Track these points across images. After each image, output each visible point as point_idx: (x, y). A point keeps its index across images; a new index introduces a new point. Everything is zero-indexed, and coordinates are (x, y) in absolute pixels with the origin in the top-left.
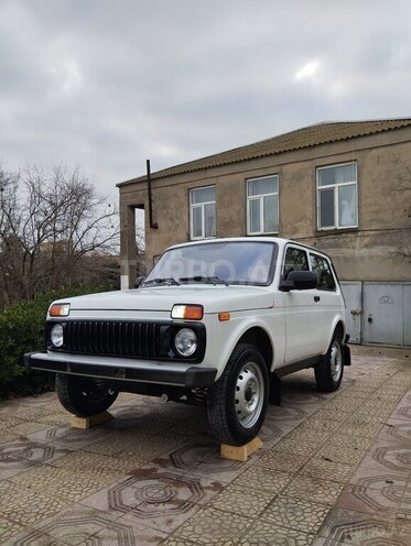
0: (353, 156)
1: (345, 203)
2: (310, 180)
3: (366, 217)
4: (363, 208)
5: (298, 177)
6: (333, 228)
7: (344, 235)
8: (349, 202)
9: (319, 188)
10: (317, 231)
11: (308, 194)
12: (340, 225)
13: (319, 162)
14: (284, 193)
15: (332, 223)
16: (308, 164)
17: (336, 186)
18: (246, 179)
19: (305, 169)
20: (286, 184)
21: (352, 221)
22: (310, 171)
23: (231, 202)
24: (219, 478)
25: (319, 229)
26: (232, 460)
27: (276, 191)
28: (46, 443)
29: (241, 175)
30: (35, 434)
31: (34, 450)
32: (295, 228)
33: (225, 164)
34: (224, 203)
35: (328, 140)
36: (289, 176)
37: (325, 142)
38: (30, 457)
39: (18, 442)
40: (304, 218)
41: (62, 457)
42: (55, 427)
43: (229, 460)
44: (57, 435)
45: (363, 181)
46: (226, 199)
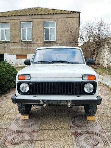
0: (55, 20)
1: (52, 33)
2: (42, 25)
3: (58, 38)
4: (57, 35)
5: (38, 24)
7: (52, 43)
9: (44, 28)
10: (44, 41)
11: (42, 29)
12: (51, 40)
13: (45, 20)
14: (34, 28)
15: (48, 39)
16: (41, 20)
17: (49, 28)
18: (21, 22)
19: (40, 21)
20: (34, 25)
21: (54, 39)
22: (42, 23)
23: (15, 29)
24: (97, 128)
25: (45, 41)
26: (91, 121)
27: (31, 27)
28: (22, 130)
29: (19, 20)
30: (10, 126)
31: (21, 135)
32: (38, 40)
33: (13, 16)
34: (13, 29)
35: (48, 13)
36: (35, 23)
37: (47, 14)
38: (25, 139)
39: (9, 133)
40: (40, 37)
41: (37, 134)
42: (14, 121)
43: (90, 121)
44: (21, 124)
45: (57, 28)
46: (14, 28)
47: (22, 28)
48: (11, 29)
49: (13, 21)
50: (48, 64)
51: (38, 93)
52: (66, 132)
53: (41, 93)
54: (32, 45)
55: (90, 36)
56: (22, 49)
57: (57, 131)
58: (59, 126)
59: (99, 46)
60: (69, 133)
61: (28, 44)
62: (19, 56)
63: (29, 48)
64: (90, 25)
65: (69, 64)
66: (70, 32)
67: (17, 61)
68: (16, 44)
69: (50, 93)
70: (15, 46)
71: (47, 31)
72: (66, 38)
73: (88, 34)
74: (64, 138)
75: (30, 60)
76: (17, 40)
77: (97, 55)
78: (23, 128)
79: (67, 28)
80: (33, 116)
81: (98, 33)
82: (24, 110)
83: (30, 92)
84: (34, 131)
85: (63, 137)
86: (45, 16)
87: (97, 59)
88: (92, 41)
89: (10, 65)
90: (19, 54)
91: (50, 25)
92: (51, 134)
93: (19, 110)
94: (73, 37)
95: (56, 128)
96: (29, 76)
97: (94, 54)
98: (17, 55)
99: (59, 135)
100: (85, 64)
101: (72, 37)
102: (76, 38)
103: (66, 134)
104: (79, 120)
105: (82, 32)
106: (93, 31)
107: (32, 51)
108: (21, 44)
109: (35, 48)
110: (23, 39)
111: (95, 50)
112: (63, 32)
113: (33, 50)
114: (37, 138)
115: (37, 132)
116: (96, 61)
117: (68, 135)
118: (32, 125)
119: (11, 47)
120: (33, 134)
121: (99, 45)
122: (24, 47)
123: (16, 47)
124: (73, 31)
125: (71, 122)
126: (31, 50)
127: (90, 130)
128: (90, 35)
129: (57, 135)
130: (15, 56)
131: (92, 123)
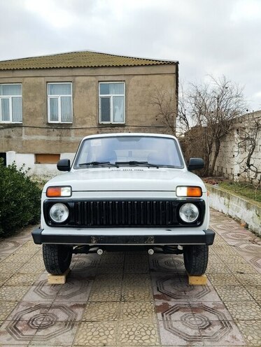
0: (123, 78)
1: (117, 107)
2: (94, 90)
3: (130, 118)
4: (128, 112)
5: (86, 87)
6: (109, 123)
7: (116, 128)
8: (120, 107)
9: (100, 95)
10: (99, 124)
11: (94, 98)
12: (114, 121)
13: (101, 78)
14: (76, 96)
15: (109, 120)
16: (93, 79)
17: (111, 96)
18: (47, 82)
19: (91, 82)
20: (77, 90)
21: (121, 119)
22: (95, 84)
23: (35, 98)
24: (210, 299)
25: (101, 123)
26: (198, 285)
27: (70, 94)
28: (51, 303)
29: (43, 78)
30: (26, 297)
31: (50, 311)
32: (85, 121)
33: (30, 69)
34: (29, 97)
35: (107, 64)
36: (80, 85)
37: (106, 66)
38: (57, 318)
39: (25, 308)
40: (90, 114)
41: (84, 311)
42: (34, 287)
43: (196, 285)
44: (48, 293)
45: (129, 96)
46: (31, 95)
47: (50, 96)
48: (26, 97)
49: (30, 79)
50: (107, 169)
51: (86, 223)
52: (143, 307)
53: (92, 222)
54: (72, 132)
55: (201, 113)
56: (48, 141)
57: (126, 305)
58: (130, 296)
59: (221, 134)
60: (150, 307)
61: (64, 130)
62: (40, 158)
63: (64, 138)
64: (200, 89)
65: (151, 169)
66: (157, 105)
67: (36, 168)
68: (34, 130)
69: (111, 223)
70: (33, 134)
71: (106, 103)
72: (149, 117)
73: (197, 110)
74: (140, 317)
75: (69, 161)
76: (39, 121)
77: (216, 155)
78: (52, 300)
79: (150, 95)
80: (74, 278)
81: (218, 107)
82: (57, 261)
83: (71, 221)
84: (77, 306)
85: (137, 315)
86: (102, 71)
87: (217, 164)
88: (206, 125)
89: (24, 174)
90: (42, 152)
91: (112, 89)
92: (114, 310)
93: (46, 263)
94: (163, 114)
95: (122, 299)
96: (69, 188)
97: (210, 152)
98: (37, 155)
99: (129, 311)
100: (185, 168)
101: (162, 116)
102: (171, 117)
103: (145, 310)
104: (173, 284)
105: (183, 105)
106: (207, 103)
107: (70, 146)
108: (46, 130)
109: (78, 139)
110: (52, 119)
111: (212, 144)
112: (141, 104)
113: (73, 143)
114: (83, 316)
115: (84, 306)
116: (216, 168)
117: (148, 310)
118: (73, 294)
119: (24, 138)
120: (74, 310)
121: (220, 132)
122: (54, 138)
123: (34, 137)
124: (164, 102)
125: (155, 288)
126: (68, 143)
127: (195, 302)
128: (201, 110)
129: (125, 311)
130: (32, 158)
131: (201, 289)
